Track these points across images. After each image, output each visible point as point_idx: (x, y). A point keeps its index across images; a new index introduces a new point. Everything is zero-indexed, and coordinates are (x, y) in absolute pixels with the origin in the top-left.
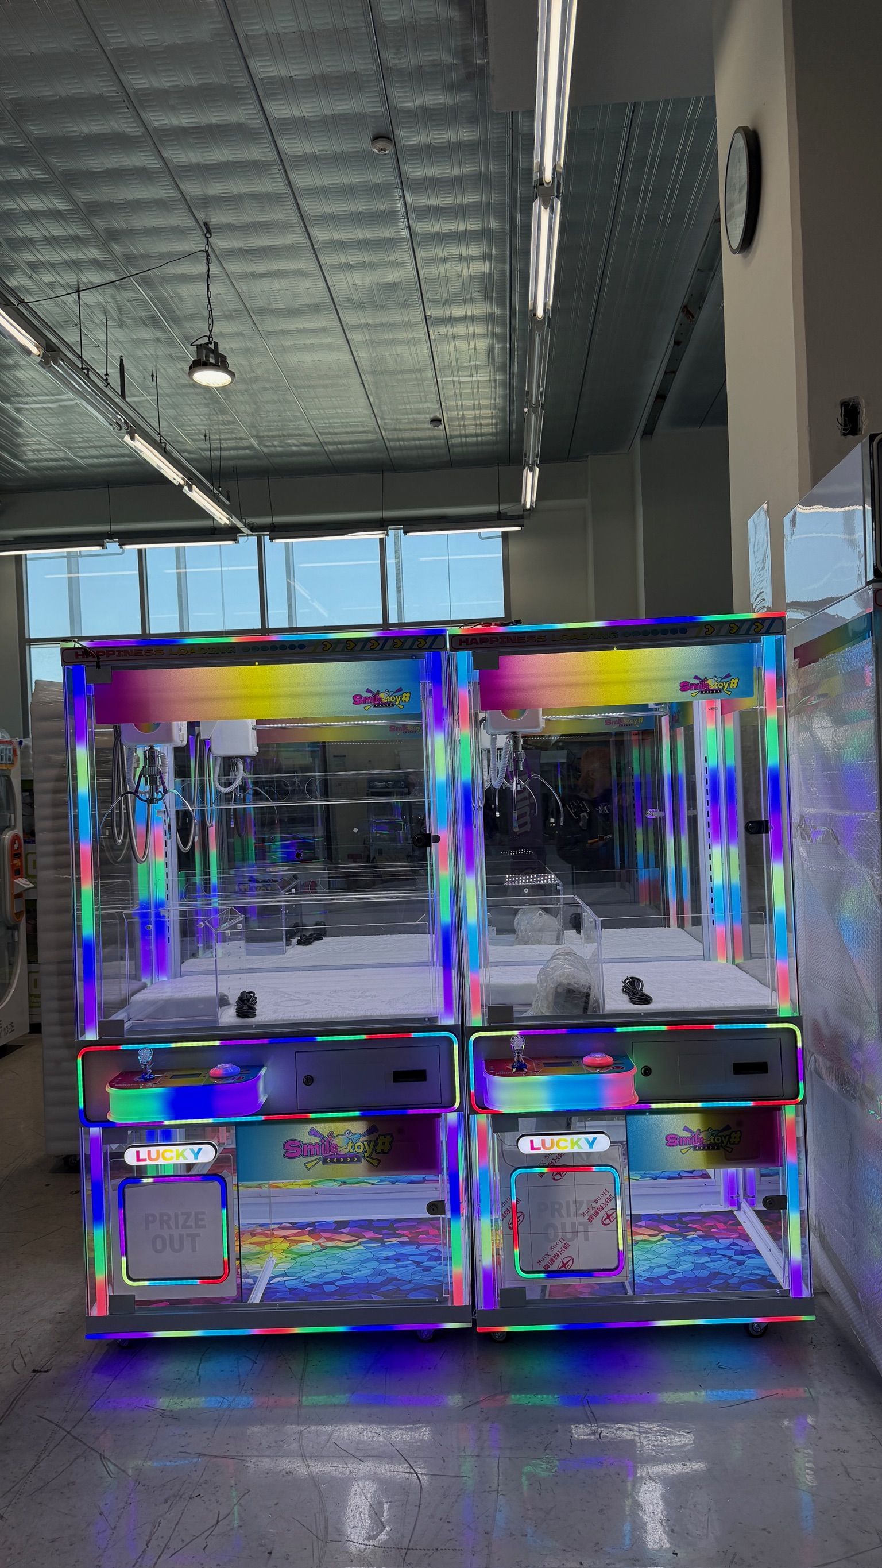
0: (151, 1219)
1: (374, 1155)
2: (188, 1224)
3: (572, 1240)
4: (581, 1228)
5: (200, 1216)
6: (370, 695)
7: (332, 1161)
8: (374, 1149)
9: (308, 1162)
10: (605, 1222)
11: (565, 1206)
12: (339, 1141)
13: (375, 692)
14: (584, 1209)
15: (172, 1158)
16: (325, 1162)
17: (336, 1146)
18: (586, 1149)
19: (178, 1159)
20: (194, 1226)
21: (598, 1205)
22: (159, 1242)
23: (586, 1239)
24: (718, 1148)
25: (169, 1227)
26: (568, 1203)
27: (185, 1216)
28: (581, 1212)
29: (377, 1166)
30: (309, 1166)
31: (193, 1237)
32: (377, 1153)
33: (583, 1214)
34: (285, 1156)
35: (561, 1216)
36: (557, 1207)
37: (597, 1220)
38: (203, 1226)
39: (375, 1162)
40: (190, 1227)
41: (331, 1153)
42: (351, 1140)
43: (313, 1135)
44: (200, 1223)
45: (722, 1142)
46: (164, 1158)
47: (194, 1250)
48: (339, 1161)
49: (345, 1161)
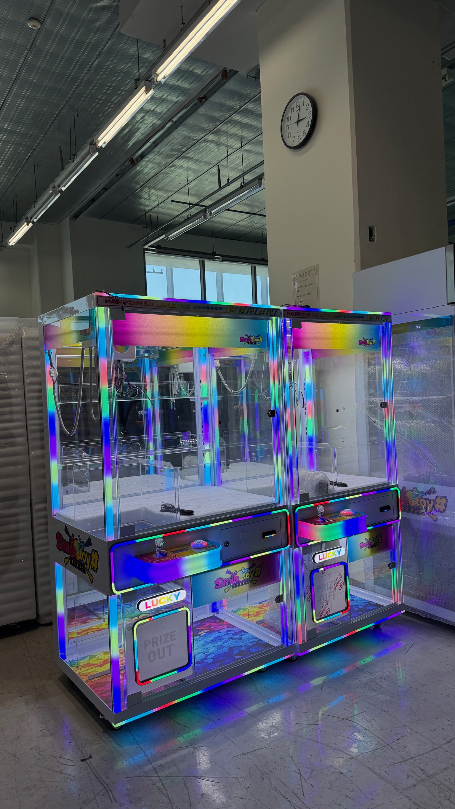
0: (147, 643)
1: (254, 579)
2: (167, 640)
3: (329, 600)
4: (332, 594)
5: (173, 634)
6: (247, 337)
7: (236, 586)
8: (254, 575)
9: (226, 589)
10: (340, 589)
11: (326, 584)
12: (239, 575)
13: (249, 336)
14: (332, 585)
15: (165, 602)
16: (233, 587)
17: (238, 577)
18: (338, 555)
19: (168, 601)
20: (170, 641)
21: (337, 582)
22: (152, 655)
23: (334, 599)
24: (375, 546)
25: (157, 645)
26: (327, 583)
27: (166, 636)
28: (332, 586)
29: (255, 584)
30: (226, 591)
31: (169, 647)
32: (255, 577)
33: (333, 587)
34: (215, 588)
35: (325, 590)
36: (324, 586)
37: (337, 588)
38: (175, 639)
39: (254, 582)
40: (168, 641)
41: (236, 582)
42: (244, 573)
43: (229, 574)
44: (173, 638)
45: (377, 543)
46: (160, 603)
47: (170, 655)
48: (239, 585)
49: (242, 584)
